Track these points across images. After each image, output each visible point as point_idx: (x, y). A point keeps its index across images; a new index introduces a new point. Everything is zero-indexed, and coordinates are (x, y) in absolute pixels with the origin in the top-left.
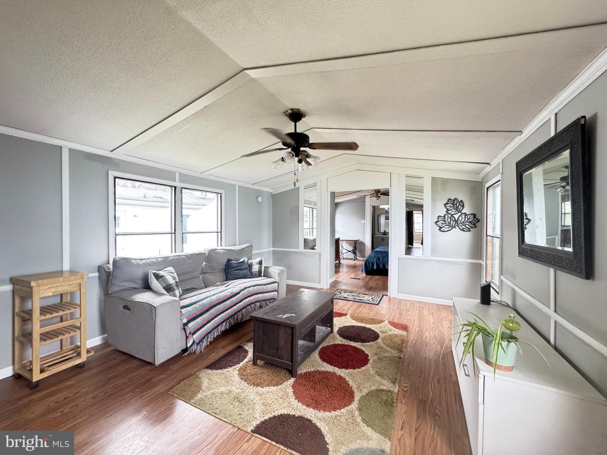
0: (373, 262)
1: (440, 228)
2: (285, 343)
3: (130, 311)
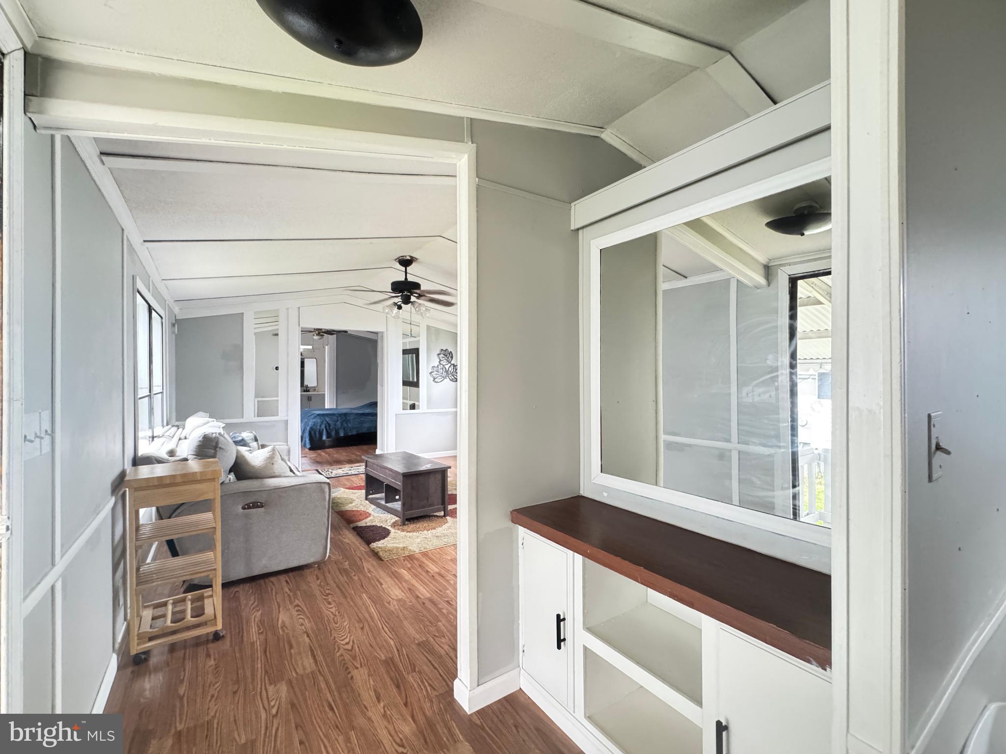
0: (321, 430)
1: (434, 379)
2: (436, 489)
3: (263, 508)
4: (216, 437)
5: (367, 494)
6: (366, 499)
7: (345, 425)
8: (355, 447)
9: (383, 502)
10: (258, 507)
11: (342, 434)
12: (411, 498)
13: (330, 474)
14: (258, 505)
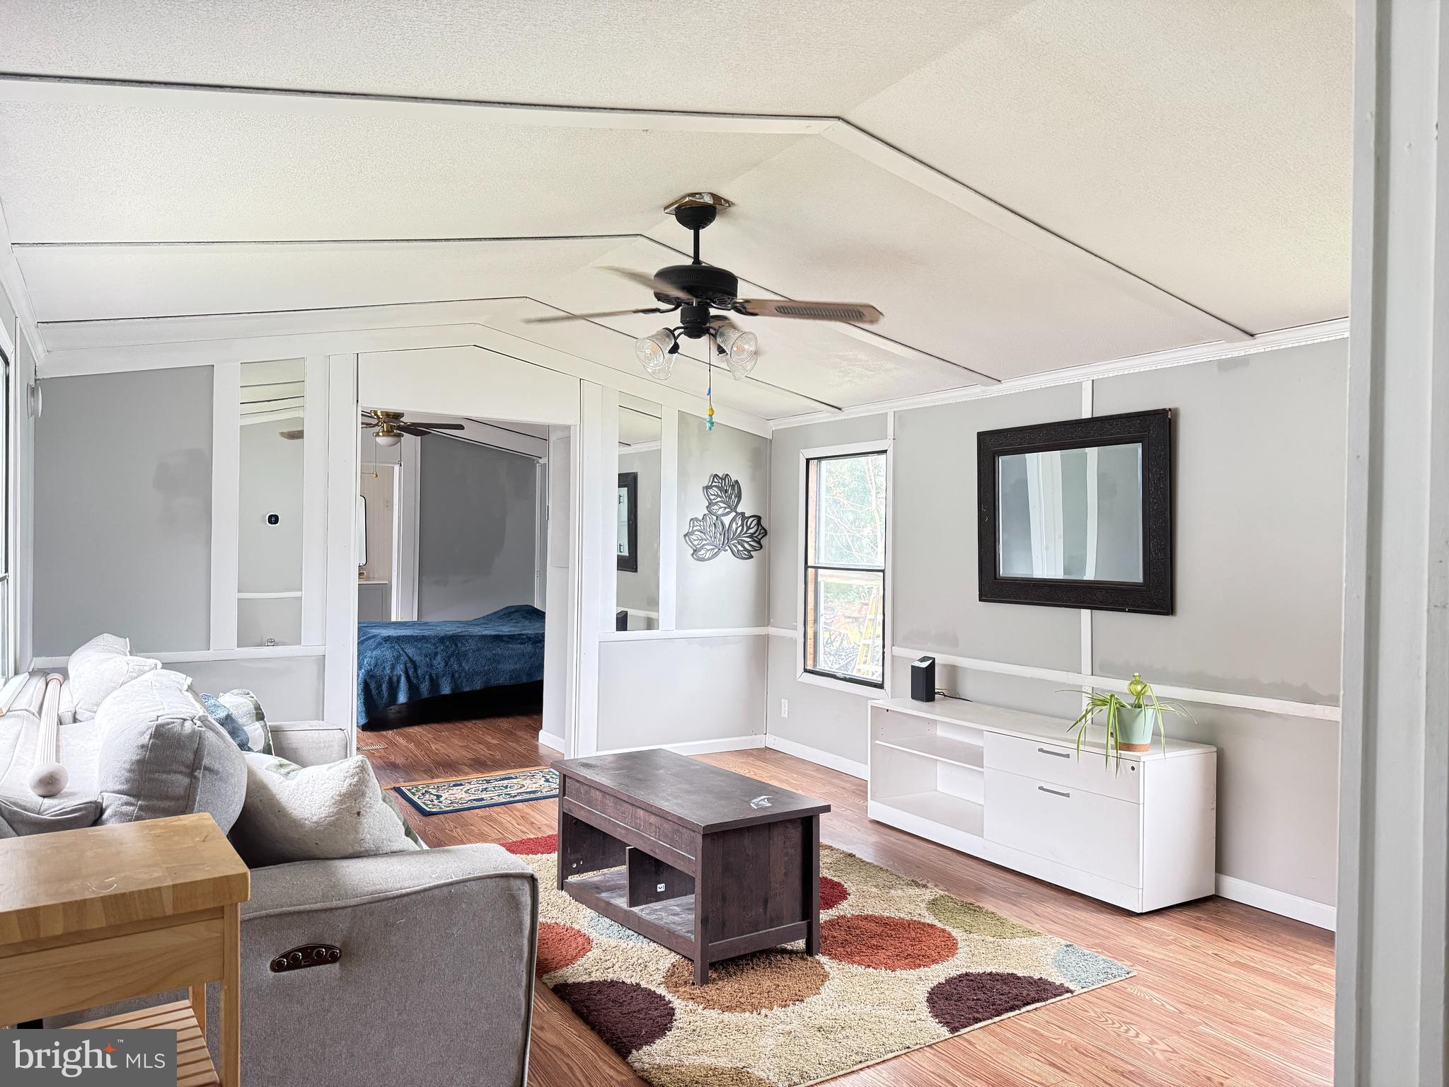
0: (395, 679)
1: (695, 551)
2: (786, 874)
3: (337, 965)
4: (194, 733)
5: (565, 870)
6: (562, 886)
7: (456, 667)
8: (479, 723)
9: (622, 902)
10: (321, 961)
11: (446, 690)
12: (724, 900)
13: (436, 802)
14: (319, 954)
